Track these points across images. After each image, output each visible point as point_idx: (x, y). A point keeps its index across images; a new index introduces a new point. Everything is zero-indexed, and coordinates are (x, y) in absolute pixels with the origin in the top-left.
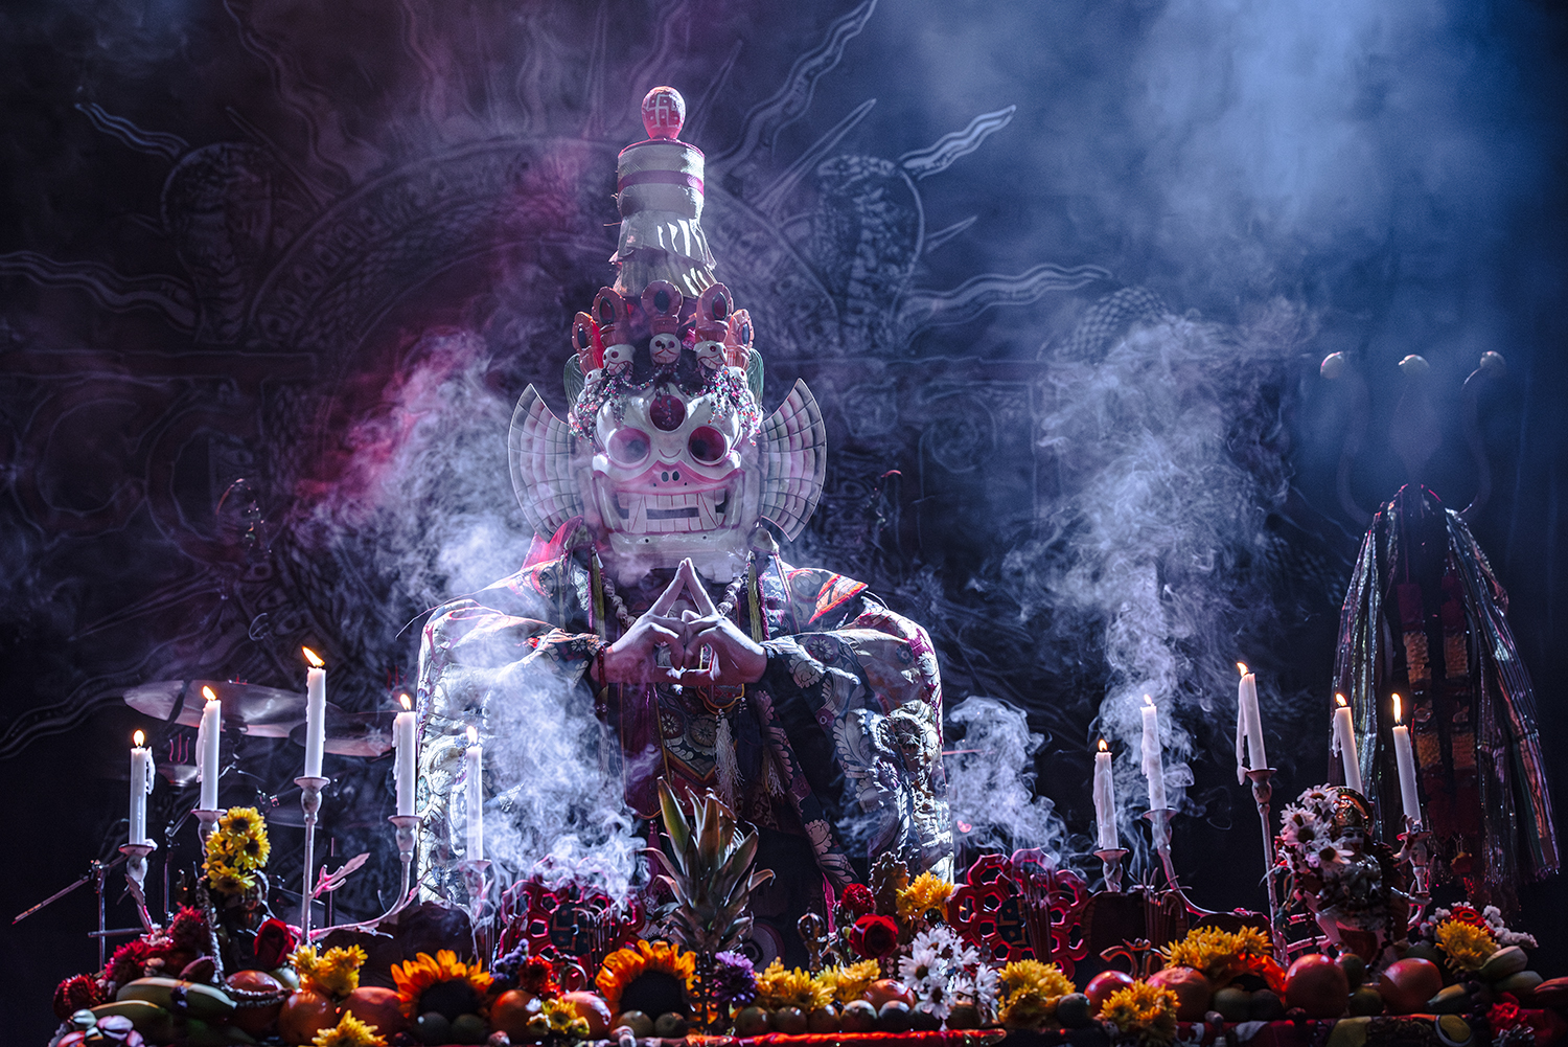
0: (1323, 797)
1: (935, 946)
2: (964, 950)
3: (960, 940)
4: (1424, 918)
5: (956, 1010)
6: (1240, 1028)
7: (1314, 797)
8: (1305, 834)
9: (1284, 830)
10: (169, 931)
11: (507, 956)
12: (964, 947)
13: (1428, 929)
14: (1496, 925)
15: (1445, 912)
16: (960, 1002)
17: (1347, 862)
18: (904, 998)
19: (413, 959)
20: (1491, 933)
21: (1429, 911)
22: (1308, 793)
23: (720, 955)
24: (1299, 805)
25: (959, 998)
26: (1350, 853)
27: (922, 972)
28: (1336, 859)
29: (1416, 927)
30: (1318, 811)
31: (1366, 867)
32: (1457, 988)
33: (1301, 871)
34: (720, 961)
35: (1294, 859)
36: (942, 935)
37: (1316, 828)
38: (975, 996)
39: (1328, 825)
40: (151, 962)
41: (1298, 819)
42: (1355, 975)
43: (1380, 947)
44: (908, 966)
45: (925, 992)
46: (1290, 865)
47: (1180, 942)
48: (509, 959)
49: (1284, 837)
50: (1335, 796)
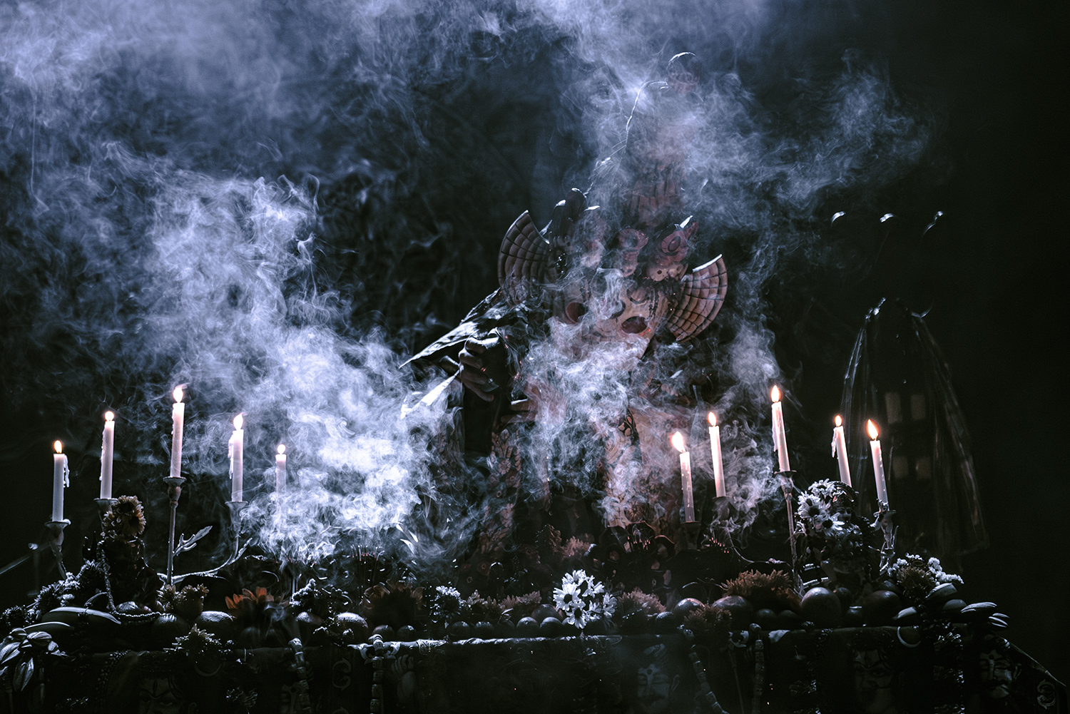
0: (825, 488)
1: (577, 582)
2: (595, 584)
3: (592, 578)
4: (891, 565)
5: (590, 623)
6: (772, 634)
7: (819, 487)
8: (813, 511)
9: (800, 508)
10: (78, 576)
11: (301, 590)
12: (595, 582)
13: (892, 572)
14: (937, 570)
15: (904, 561)
16: (592, 618)
17: (840, 529)
18: (556, 615)
19: (240, 593)
20: (933, 575)
21: (893, 561)
22: (815, 485)
23: (438, 588)
24: (810, 493)
25: (592, 615)
26: (842, 523)
27: (568, 598)
28: (834, 527)
29: (885, 571)
30: (821, 496)
31: (852, 532)
32: (911, 610)
33: (811, 535)
34: (440, 593)
35: (806, 527)
36: (581, 574)
37: (820, 507)
38: (602, 614)
39: (828, 505)
40: (65, 596)
41: (809, 502)
42: (846, 601)
43: (861, 583)
44: (559, 595)
45: (570, 611)
46: (803, 530)
47: (734, 580)
48: (303, 592)
49: (800, 513)
50: (833, 487)
